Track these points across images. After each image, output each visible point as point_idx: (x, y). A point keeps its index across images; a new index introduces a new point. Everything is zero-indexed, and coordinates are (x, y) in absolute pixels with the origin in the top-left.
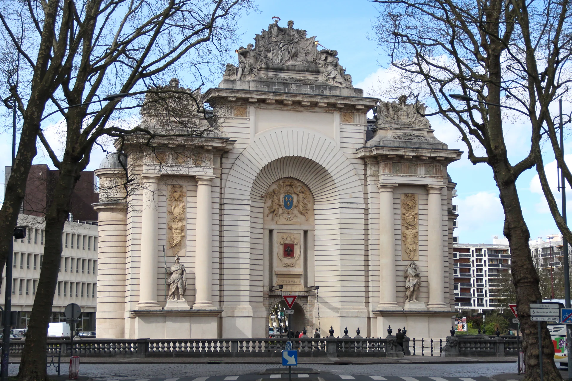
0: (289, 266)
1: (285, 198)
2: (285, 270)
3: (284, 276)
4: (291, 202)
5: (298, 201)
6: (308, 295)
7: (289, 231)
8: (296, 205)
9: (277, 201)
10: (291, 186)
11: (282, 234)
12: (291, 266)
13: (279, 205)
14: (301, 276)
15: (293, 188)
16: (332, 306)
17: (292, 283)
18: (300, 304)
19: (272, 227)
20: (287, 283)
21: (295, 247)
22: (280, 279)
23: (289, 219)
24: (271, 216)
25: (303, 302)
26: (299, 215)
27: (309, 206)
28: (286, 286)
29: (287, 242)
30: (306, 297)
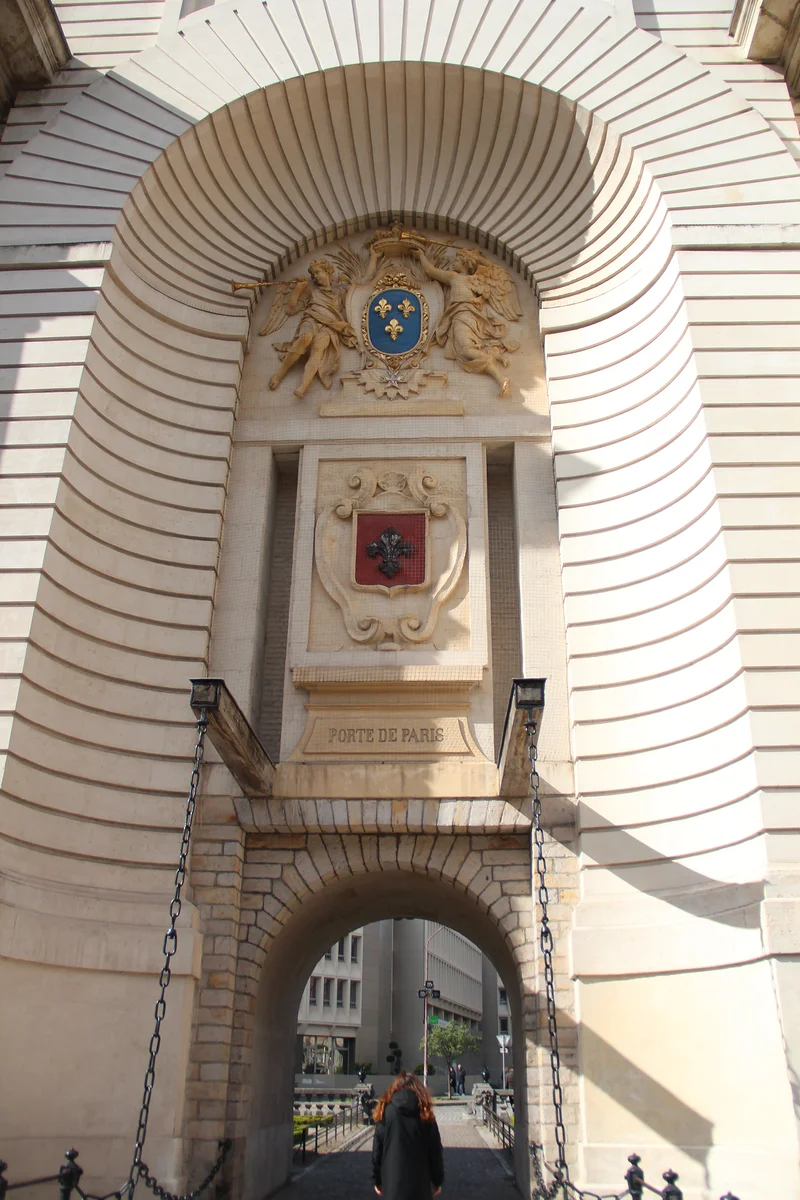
0: (390, 637)
1: (376, 302)
2: (364, 663)
3: (354, 699)
4: (413, 323)
5: (450, 312)
6: (524, 821)
7: (393, 451)
8: (440, 331)
9: (326, 314)
10: (409, 254)
11: (352, 468)
12: (404, 642)
13: (344, 336)
14: (474, 700)
15: (418, 260)
16: (703, 880)
17: (411, 747)
18: (475, 889)
19: (292, 431)
20: (376, 747)
21: (434, 531)
22: (326, 720)
23: (392, 393)
24: (291, 384)
25: (500, 874)
26: (456, 376)
27: (514, 333)
28: (366, 763)
29: (381, 505)
30: (515, 841)
